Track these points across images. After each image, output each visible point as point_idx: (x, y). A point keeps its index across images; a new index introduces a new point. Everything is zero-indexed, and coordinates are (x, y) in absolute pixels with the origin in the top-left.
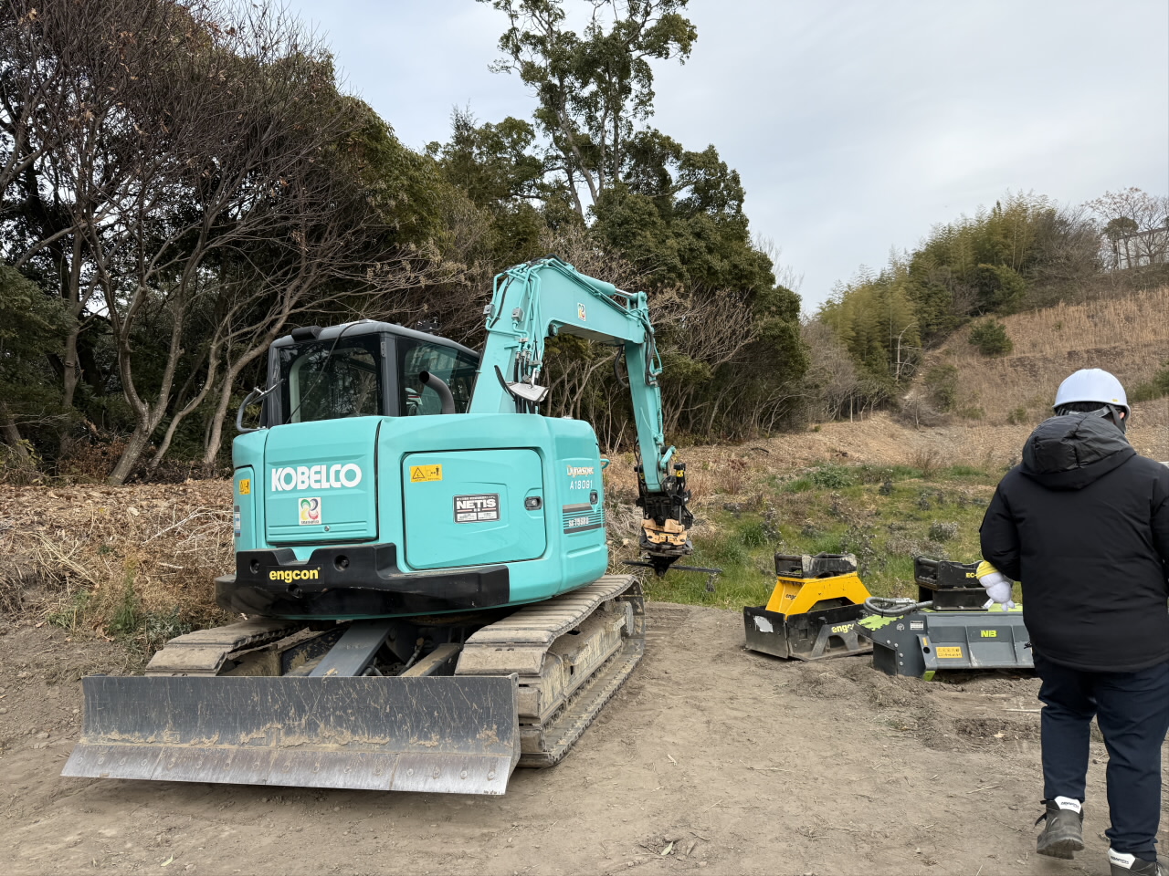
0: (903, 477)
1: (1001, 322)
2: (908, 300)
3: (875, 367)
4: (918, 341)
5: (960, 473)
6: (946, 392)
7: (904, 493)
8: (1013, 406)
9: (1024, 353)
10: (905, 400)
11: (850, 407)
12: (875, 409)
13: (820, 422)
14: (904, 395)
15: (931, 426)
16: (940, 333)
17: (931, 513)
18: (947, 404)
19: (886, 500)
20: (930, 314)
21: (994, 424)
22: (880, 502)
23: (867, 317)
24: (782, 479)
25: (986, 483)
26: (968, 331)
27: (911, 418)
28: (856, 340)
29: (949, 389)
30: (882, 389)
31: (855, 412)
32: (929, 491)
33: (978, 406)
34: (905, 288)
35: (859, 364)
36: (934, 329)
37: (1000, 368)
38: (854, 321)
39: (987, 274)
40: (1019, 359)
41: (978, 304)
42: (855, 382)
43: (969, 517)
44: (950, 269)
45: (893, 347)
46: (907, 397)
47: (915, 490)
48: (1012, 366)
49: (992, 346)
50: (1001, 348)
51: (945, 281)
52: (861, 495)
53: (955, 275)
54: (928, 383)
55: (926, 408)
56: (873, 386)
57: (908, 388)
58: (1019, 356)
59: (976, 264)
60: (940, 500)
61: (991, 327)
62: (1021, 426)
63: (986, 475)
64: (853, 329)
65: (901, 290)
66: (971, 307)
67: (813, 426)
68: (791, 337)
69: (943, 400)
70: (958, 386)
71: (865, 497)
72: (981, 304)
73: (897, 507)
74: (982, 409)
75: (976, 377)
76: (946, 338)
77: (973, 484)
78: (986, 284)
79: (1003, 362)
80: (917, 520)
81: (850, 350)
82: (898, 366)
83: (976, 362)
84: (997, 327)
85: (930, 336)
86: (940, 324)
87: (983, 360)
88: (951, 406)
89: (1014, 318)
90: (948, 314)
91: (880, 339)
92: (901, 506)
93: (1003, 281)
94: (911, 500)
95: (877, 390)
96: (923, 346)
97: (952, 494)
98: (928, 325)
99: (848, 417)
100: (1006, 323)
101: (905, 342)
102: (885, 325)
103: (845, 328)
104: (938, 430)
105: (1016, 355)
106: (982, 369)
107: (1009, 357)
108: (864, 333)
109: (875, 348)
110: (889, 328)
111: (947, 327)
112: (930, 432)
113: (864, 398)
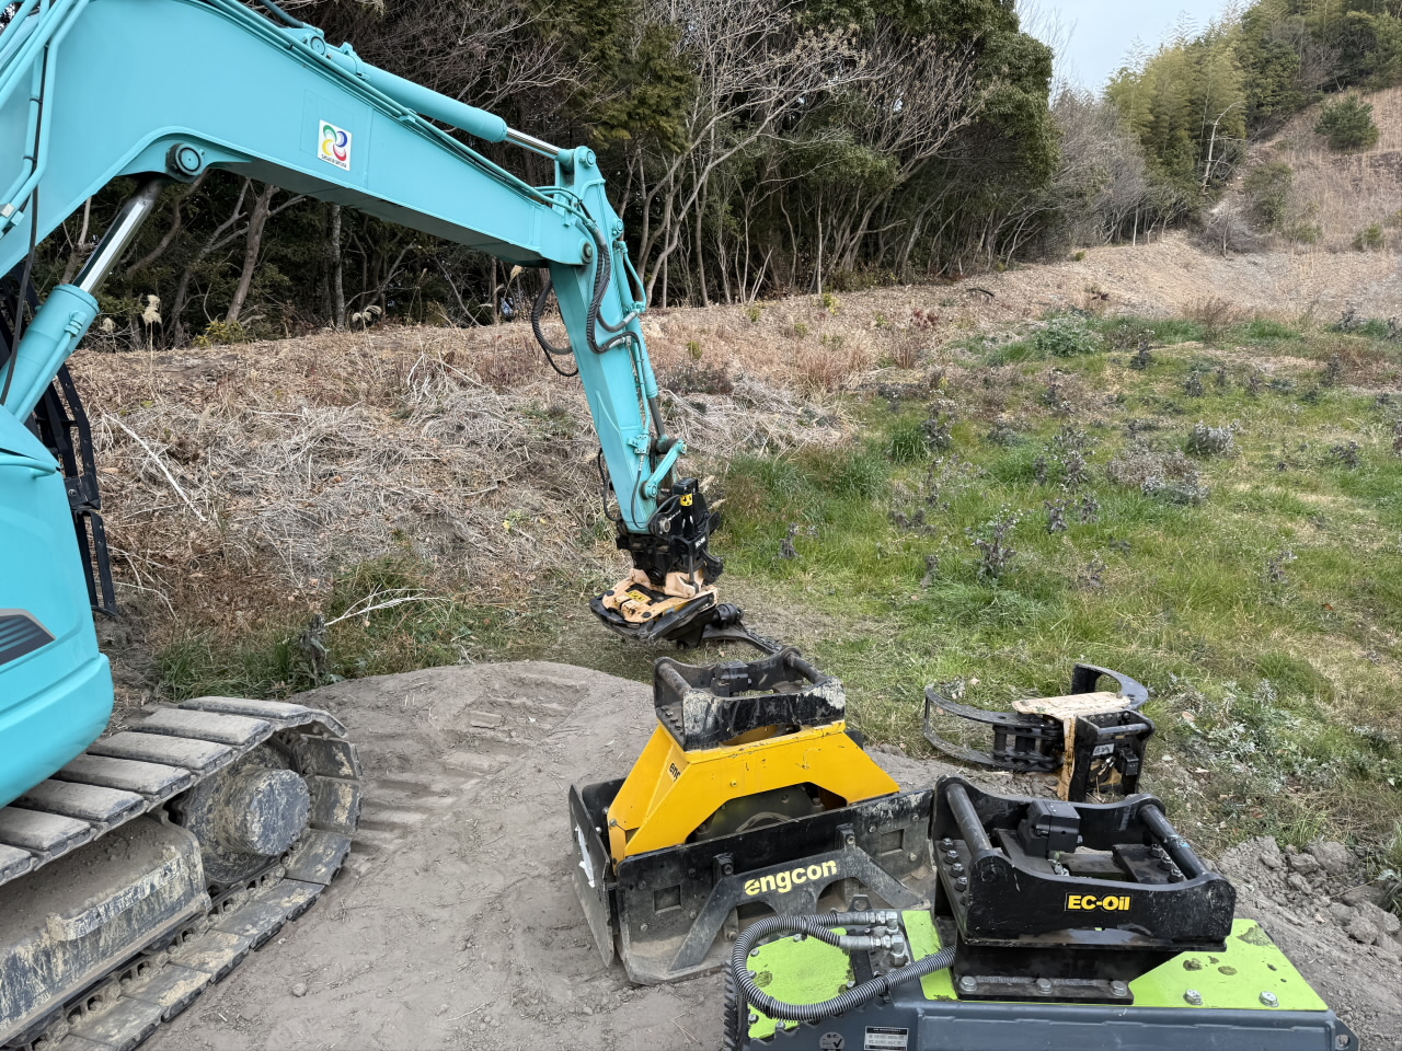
0: (1172, 338)
1: (1367, 100)
2: (1237, 68)
3: (1176, 166)
4: (1242, 128)
5: (1262, 335)
6: (1272, 204)
7: (1168, 368)
8: (1363, 225)
9: (1393, 146)
10: (1212, 215)
11: (1133, 224)
12: (1169, 227)
13: (1087, 245)
14: (1211, 207)
15: (1243, 252)
16: (1276, 118)
17: (1202, 401)
18: (1270, 221)
19: (1137, 377)
20: (1264, 89)
21: (1333, 250)
22: (1128, 381)
23: (1175, 92)
24: (993, 340)
25: (1298, 353)
26: (1316, 114)
27: (1218, 241)
28: (1154, 126)
29: (1276, 199)
30: (1181, 199)
31: (1140, 232)
32: (1206, 365)
33: (1314, 224)
34: (1235, 49)
35: (1154, 163)
36: (1267, 110)
37: (1354, 168)
38: (1155, 99)
39: (1358, 27)
40: (1384, 156)
41: (1337, 73)
42: (1144, 189)
43: (1259, 412)
44: (1304, 20)
45: (1205, 137)
46: (1215, 211)
47: (1184, 362)
48: (1372, 166)
49: (1347, 136)
50: (1361, 139)
51: (1295, 39)
52: (1102, 369)
53: (1310, 30)
54: (1247, 190)
55: (1239, 226)
56: (1170, 193)
57: (1218, 197)
58: (1386, 150)
59: (1345, 13)
60: (1220, 381)
61: (1351, 108)
62: (1370, 254)
63: (1302, 340)
64: (1151, 111)
65: (1229, 52)
66: (1327, 79)
67: (1075, 251)
68: (1031, 116)
69: (1265, 214)
70: (1289, 194)
71: (1109, 372)
72: (1342, 73)
73: (1153, 392)
74: (1319, 228)
75: (1317, 183)
76: (1283, 124)
77: (1276, 354)
78: (1353, 43)
79: (1360, 160)
80: (1179, 412)
81: (1143, 142)
82: (1209, 166)
83: (1320, 159)
84: (1359, 107)
85: (1259, 121)
86: (1278, 103)
87: (1332, 157)
88: (1276, 223)
89: (1387, 95)
90: (1291, 89)
91: (1187, 126)
92: (1158, 388)
93: (1380, 37)
94: (1176, 379)
95: (1174, 200)
96: (1248, 136)
97: (1241, 370)
98: (1260, 105)
99: (1130, 238)
100: (1374, 103)
101: (1223, 130)
102: (1197, 105)
103: (1140, 110)
104: (1252, 257)
105: (1381, 149)
106: (1331, 170)
107: (1369, 153)
108: (1167, 118)
109: (1179, 140)
110: (1202, 109)
111: (1287, 109)
112: (1240, 260)
113: (1155, 211)
